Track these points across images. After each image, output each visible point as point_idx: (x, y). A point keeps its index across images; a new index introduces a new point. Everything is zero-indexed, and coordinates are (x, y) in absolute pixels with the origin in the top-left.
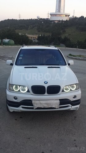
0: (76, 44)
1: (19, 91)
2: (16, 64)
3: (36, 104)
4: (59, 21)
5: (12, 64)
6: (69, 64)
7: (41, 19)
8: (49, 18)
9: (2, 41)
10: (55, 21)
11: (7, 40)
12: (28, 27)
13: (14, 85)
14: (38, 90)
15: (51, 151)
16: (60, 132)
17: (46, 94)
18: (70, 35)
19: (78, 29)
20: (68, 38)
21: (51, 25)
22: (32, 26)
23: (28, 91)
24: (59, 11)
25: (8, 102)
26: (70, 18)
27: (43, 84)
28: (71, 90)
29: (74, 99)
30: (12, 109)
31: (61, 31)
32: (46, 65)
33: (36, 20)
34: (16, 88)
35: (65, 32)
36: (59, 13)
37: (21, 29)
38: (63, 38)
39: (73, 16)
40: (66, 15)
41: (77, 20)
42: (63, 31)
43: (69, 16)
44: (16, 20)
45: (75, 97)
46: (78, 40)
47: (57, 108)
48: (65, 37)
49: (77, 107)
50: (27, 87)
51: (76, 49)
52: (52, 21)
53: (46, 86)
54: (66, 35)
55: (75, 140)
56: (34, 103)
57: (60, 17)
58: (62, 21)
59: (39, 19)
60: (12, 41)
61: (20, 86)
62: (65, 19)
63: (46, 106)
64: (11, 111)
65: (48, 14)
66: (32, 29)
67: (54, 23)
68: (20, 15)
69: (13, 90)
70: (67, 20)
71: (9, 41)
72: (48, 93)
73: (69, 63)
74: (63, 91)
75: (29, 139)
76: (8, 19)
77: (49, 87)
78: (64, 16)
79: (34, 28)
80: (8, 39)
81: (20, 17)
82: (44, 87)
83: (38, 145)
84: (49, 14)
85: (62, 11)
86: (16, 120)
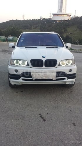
0: (77, 42)
1: (20, 65)
2: (17, 46)
3: (35, 76)
4: (61, 21)
5: (14, 47)
6: (67, 47)
7: (44, 19)
8: (52, 18)
9: (6, 38)
10: (57, 21)
11: (11, 38)
12: (32, 27)
13: (15, 59)
14: (36, 63)
15: (47, 113)
16: (57, 101)
17: (44, 67)
18: (72, 33)
19: (79, 28)
20: (70, 36)
21: (54, 25)
22: (35, 26)
23: (28, 65)
24: (61, 11)
25: (10, 76)
26: (71, 18)
27: (41, 58)
28: (67, 64)
29: (70, 73)
30: (13, 82)
31: (63, 30)
32: (45, 46)
33: (39, 20)
34: (17, 62)
35: (67, 31)
36: (61, 13)
37: (24, 29)
38: (65, 37)
39: (74, 16)
40: (68, 15)
41: (78, 19)
42: (65, 30)
43: (71, 15)
44: (20, 21)
45: (71, 70)
46: (79, 39)
47: (53, 79)
48: (67, 35)
49: (73, 81)
50: (26, 61)
51: (77, 45)
52: (54, 21)
53: (44, 60)
54: (68, 34)
55: (70, 107)
56: (33, 75)
57: (62, 17)
58: (64, 20)
59: (42, 19)
60: (15, 38)
61: (20, 60)
62: (67, 18)
63: (44, 78)
64: (13, 84)
65: (50, 14)
66: (35, 28)
67: (56, 22)
68: (23, 16)
69: (15, 65)
70: (68, 20)
71: (13, 38)
72: (46, 66)
73: (67, 45)
74: (59, 65)
75: (28, 105)
76: (13, 20)
77: (46, 61)
78: (66, 15)
79: (37, 27)
80: (12, 36)
81: (23, 18)
82: (42, 61)
83: (36, 109)
84: (52, 15)
85: (64, 12)
86: (17, 93)
